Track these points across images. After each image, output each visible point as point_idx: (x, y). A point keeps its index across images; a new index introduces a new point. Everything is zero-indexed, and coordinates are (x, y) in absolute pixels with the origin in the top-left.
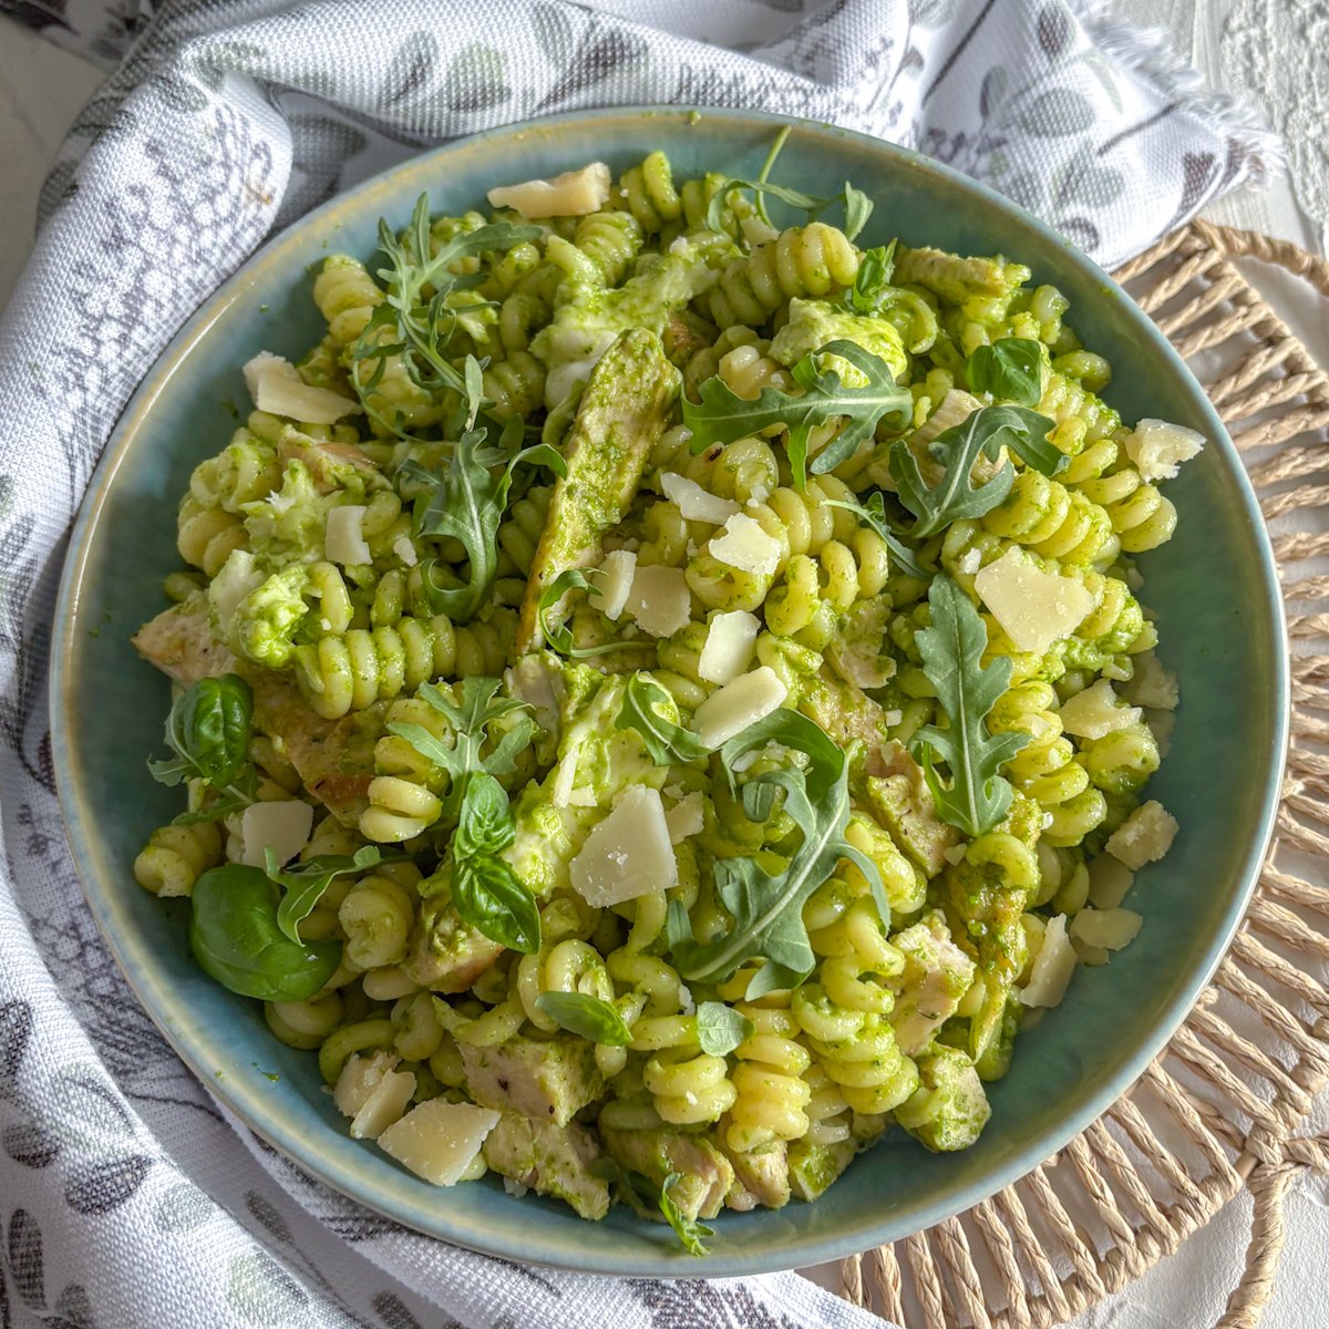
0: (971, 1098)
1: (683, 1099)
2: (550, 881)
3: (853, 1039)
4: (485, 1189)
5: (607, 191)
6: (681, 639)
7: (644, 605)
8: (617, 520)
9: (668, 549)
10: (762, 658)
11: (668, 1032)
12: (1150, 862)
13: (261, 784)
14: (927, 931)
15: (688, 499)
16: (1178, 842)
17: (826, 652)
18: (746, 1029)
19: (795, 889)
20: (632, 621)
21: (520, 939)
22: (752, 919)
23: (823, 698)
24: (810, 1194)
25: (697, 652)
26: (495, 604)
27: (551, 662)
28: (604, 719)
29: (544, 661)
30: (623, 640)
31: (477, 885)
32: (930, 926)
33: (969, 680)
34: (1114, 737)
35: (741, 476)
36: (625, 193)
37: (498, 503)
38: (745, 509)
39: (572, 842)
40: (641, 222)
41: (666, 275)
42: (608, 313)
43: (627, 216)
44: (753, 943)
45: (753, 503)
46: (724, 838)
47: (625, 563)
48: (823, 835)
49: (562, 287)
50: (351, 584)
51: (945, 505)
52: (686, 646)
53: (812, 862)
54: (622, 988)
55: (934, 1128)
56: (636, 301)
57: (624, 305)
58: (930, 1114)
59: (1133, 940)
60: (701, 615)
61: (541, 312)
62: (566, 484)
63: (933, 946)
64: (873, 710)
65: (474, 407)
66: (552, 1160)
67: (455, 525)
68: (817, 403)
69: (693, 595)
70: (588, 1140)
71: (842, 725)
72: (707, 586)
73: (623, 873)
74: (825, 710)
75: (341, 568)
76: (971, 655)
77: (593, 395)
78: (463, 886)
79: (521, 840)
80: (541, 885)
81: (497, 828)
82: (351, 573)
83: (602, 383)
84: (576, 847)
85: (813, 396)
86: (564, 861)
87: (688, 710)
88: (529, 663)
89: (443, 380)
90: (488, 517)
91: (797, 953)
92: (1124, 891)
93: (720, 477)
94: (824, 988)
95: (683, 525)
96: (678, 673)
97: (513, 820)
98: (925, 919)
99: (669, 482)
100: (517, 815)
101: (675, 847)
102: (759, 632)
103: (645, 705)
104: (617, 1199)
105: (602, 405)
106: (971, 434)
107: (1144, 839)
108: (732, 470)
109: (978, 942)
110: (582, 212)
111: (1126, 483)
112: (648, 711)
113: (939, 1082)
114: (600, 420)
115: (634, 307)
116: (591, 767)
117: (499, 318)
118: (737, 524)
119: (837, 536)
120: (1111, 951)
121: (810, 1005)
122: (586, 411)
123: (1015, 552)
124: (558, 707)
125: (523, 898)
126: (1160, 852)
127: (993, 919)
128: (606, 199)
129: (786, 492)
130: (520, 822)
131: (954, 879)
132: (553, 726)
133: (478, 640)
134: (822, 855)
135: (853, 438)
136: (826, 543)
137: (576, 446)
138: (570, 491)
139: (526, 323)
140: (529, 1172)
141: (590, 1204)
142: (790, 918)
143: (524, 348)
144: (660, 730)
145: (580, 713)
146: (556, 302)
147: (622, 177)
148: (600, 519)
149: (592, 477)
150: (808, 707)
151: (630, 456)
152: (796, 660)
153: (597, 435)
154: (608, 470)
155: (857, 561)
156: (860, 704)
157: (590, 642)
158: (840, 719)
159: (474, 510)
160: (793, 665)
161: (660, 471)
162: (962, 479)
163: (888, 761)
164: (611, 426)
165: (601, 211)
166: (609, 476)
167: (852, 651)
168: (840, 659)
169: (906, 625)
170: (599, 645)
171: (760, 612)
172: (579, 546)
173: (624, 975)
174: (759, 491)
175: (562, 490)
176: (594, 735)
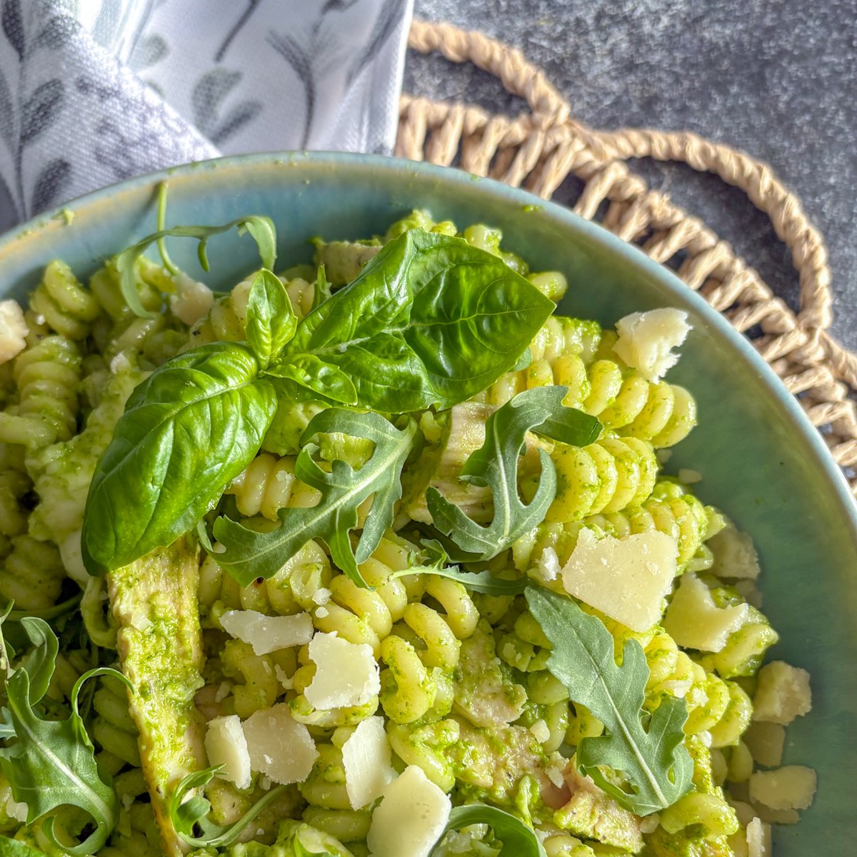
5: (23, 324)
6: (318, 772)
7: (269, 760)
8: (200, 683)
9: (263, 693)
10: (404, 756)
12: (798, 717)
16: (816, 686)
17: (456, 713)
20: (264, 776)
23: (473, 755)
25: (340, 783)
26: (127, 808)
30: (264, 793)
33: (613, 682)
34: (735, 638)
35: (296, 589)
36: (41, 320)
37: (82, 743)
38: (318, 626)
40: (71, 337)
43: (54, 340)
45: (322, 613)
47: (232, 731)
51: (507, 532)
52: (325, 782)
57: (96, 447)
59: (815, 795)
60: (324, 737)
61: (22, 482)
62: (136, 687)
67: (56, 795)
68: (339, 504)
69: (307, 726)
71: (503, 772)
72: (319, 718)
74: (481, 768)
76: (605, 659)
77: (117, 582)
85: (332, 496)
87: (358, 843)
90: (81, 767)
92: (781, 746)
93: (278, 598)
95: (265, 664)
96: (332, 810)
99: (227, 620)
102: (385, 727)
105: (130, 586)
106: (500, 456)
107: (790, 701)
108: (284, 586)
110: (10, 357)
111: (640, 394)
114: (136, 601)
118: (319, 648)
119: (412, 600)
120: (800, 811)
122: (118, 602)
123: (586, 536)
126: (806, 706)
128: (26, 332)
129: (344, 582)
131: (657, 845)
135: (384, 505)
136: (406, 610)
137: (126, 644)
138: (144, 692)
143: (24, 530)
146: (32, 475)
147: (31, 303)
148: (182, 694)
149: (157, 663)
150: (465, 774)
151: (181, 620)
152: (435, 742)
153: (140, 620)
154: (168, 646)
155: (441, 610)
156: (507, 741)
157: (233, 812)
158: (498, 767)
159: (65, 769)
160: (435, 748)
161: (216, 612)
162: (513, 504)
163: (559, 784)
164: (149, 601)
165: (27, 348)
166: (172, 651)
167: (477, 696)
168: (472, 712)
169: (518, 649)
170: (245, 811)
171: (380, 712)
172: (178, 733)
174: (321, 595)
175: (136, 697)
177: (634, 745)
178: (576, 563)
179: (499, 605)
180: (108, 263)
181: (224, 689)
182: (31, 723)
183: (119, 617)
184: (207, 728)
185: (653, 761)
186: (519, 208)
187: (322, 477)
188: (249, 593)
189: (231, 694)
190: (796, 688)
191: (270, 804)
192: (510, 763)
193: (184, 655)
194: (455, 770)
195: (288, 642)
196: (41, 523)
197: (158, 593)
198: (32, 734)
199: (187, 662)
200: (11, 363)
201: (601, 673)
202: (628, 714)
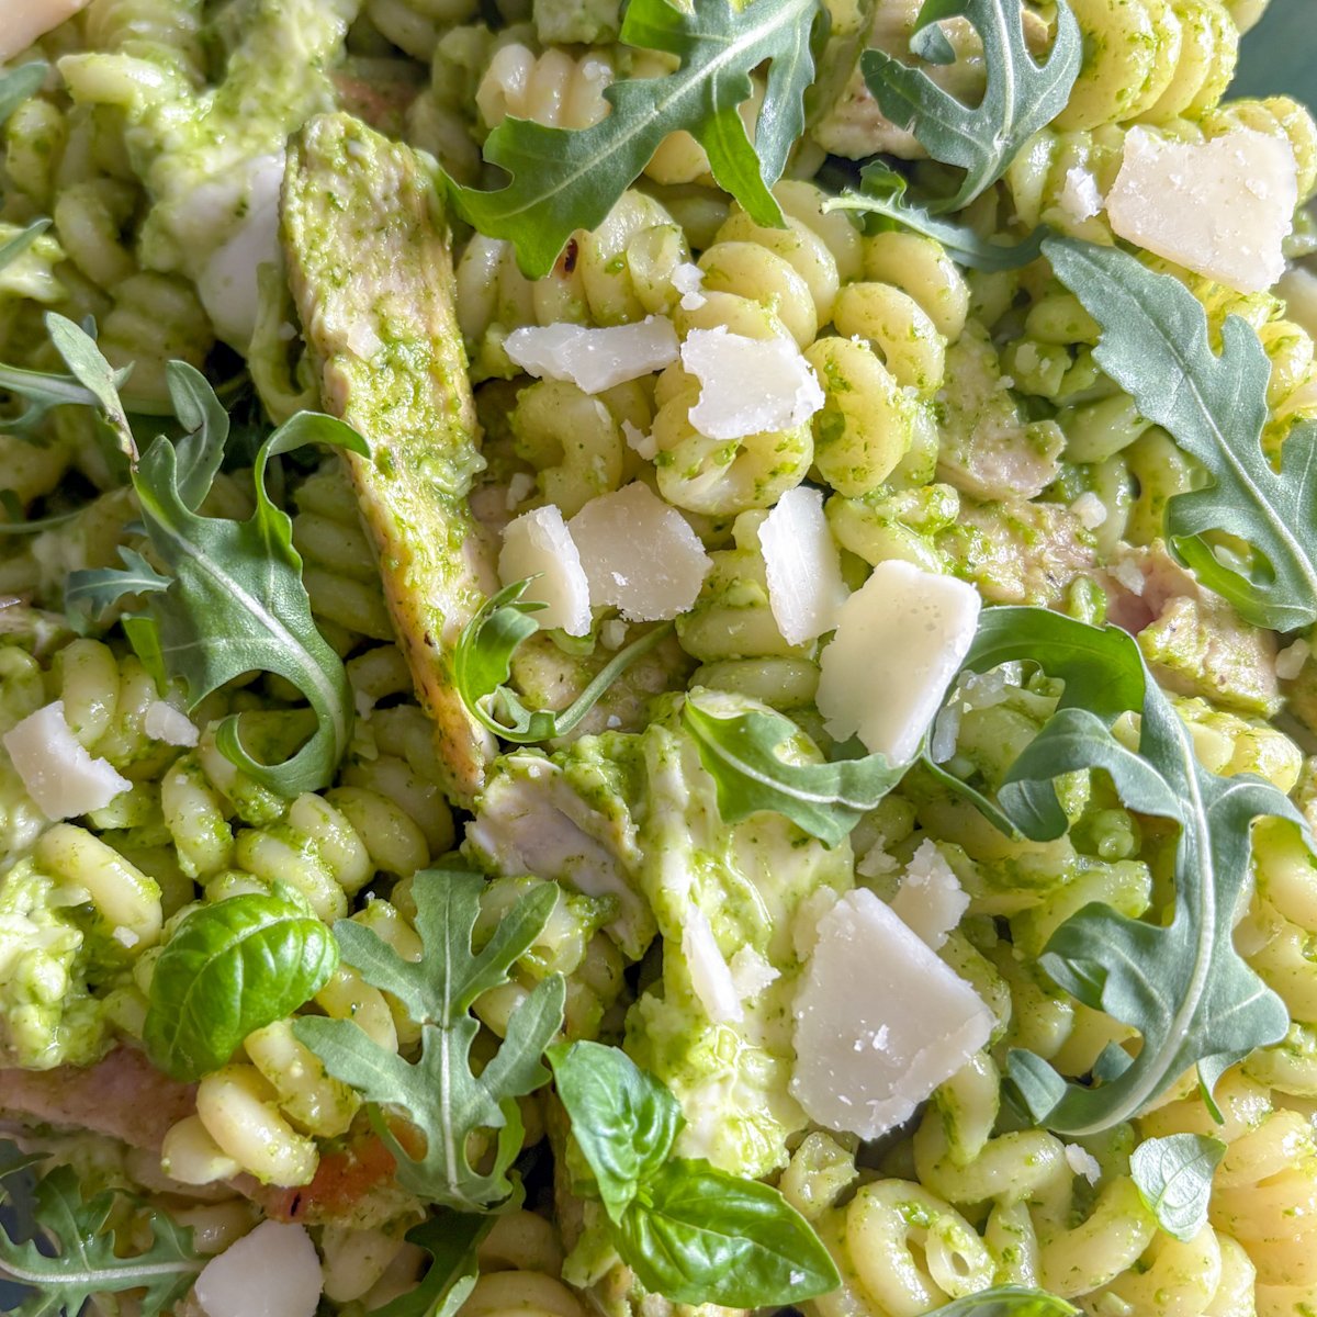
6: (714, 597)
7: (621, 580)
8: (480, 464)
9: (598, 463)
10: (865, 551)
20: (614, 614)
21: (797, 1278)
22: (1168, 1015)
23: (985, 548)
25: (760, 606)
27: (534, 773)
28: (696, 817)
29: (520, 776)
31: (671, 1231)
33: (1210, 385)
35: (638, 267)
37: (283, 559)
38: (688, 323)
39: (770, 1052)
41: (284, 18)
42: (231, 130)
45: (693, 300)
46: (1005, 889)
48: (1190, 797)
49: (131, 134)
50: (115, 838)
51: (1008, 122)
52: (731, 607)
53: (1208, 858)
56: (263, 85)
57: (247, 101)
60: (720, 534)
62: (370, 457)
64: (1059, 519)
65: (114, 406)
67: (238, 652)
68: (714, 65)
69: (685, 512)
71: (1040, 574)
72: (708, 488)
73: (898, 1061)
75: (82, 822)
76: (1194, 344)
77: (313, 278)
78: (647, 1249)
79: (692, 1106)
80: (771, 1156)
81: (645, 1122)
82: (108, 821)
83: (312, 246)
84: (784, 1055)
85: (699, 56)
86: (779, 1091)
87: (804, 710)
88: (496, 796)
89: (39, 401)
90: (281, 600)
91: (1259, 1014)
93: (607, 295)
95: (599, 406)
96: (746, 658)
97: (659, 1084)
99: (521, 347)
100: (660, 1073)
102: (824, 506)
105: (337, 284)
108: (617, 266)
112: (772, 770)
114: (349, 313)
115: (266, 97)
116: (726, 911)
117: (61, 244)
122: (319, 312)
124: (598, 842)
130: (675, 1084)
132: (614, 883)
133: (382, 797)
134: (1214, 835)
135: (787, 95)
136: (839, 298)
137: (342, 384)
138: (385, 466)
139: (109, 227)
142: (1226, 976)
144: (810, 789)
145: (647, 833)
148: (451, 479)
149: (400, 418)
151: (436, 342)
152: (921, 517)
153: (363, 341)
154: (417, 389)
156: (1038, 524)
157: (563, 689)
158: (1028, 567)
159: (253, 605)
160: (920, 528)
161: (493, 337)
162: (1018, 59)
163: (1137, 585)
164: (374, 311)
166: (426, 398)
167: (980, 446)
168: (973, 471)
171: (814, 478)
172: (453, 545)
173: (976, 1194)
174: (685, 276)
175: (368, 470)
176: (698, 858)
177: (1260, 495)
179: (999, 288)
181: (519, 484)
182: (183, 524)
183: (323, 339)
184: (499, 543)
187: (678, 22)
191: (625, 672)
192: (1049, 557)
193: (449, 406)
195: (637, 365)
196: (164, 231)
197: (389, 294)
198: (184, 543)
199: (452, 418)
201: (1189, 371)
202: (1240, 437)
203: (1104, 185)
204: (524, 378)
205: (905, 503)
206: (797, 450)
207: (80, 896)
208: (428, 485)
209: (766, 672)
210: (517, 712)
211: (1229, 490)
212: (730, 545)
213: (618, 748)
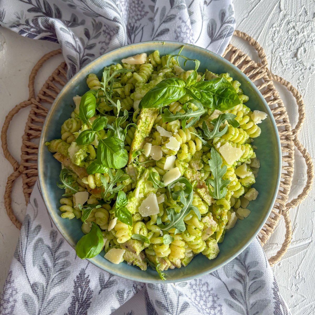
0: (216, 249)
1: (161, 253)
2: (135, 211)
3: (194, 241)
4: (124, 264)
5: (146, 59)
6: (160, 161)
7: (153, 154)
8: (148, 136)
9: (158, 142)
10: (177, 165)
11: (158, 241)
12: (253, 200)
13: (79, 188)
14: (208, 218)
15: (162, 131)
16: (258, 196)
17: (189, 163)
18: (173, 239)
19: (182, 216)
20: (151, 157)
21: (129, 223)
22: (173, 221)
23: (189, 172)
24: (185, 265)
25: (164, 164)
27: (134, 166)
28: (145, 179)
30: (149, 160)
31: (120, 212)
32: (209, 216)
33: (219, 170)
34: (247, 178)
35: (172, 128)
36: (150, 60)
37: (125, 135)
38: (173, 135)
39: (139, 203)
40: (153, 66)
42: (146, 89)
43: (150, 65)
44: (173, 226)
45: (175, 134)
46: (168, 203)
47: (150, 146)
48: (187, 204)
49: (137, 84)
50: (95, 149)
51: (214, 135)
52: (161, 163)
53: (185, 210)
54: (149, 231)
55: (209, 255)
58: (208, 252)
59: (248, 216)
60: (165, 155)
61: (133, 87)
63: (209, 220)
64: (198, 174)
65: (119, 111)
66: (136, 259)
68: (187, 115)
69: (163, 152)
70: (143, 254)
71: (192, 178)
72: (165, 151)
73: (149, 211)
74: (189, 175)
75: (94, 146)
76: (219, 165)
77: (143, 111)
78: (117, 212)
79: (129, 203)
80: (133, 212)
81: (124, 201)
82: (96, 147)
84: (140, 204)
85: (187, 114)
86: (137, 207)
87: (161, 176)
88: (130, 166)
89: (113, 105)
91: (183, 228)
92: (247, 205)
93: (168, 128)
94: (188, 231)
95: (161, 137)
96: (160, 168)
97: (127, 199)
98: (208, 215)
99: (158, 127)
100: (128, 198)
101: (159, 205)
102: (176, 159)
103: (154, 177)
104: (148, 265)
105: (145, 113)
106: (219, 121)
107: (252, 196)
108: (171, 126)
109: (218, 219)
111: (251, 125)
112: (154, 178)
113: (210, 246)
114: (144, 116)
116: (143, 189)
117: (124, 89)
118: (172, 139)
119: (191, 139)
120: (244, 218)
121: (185, 235)
123: (227, 144)
124: (136, 176)
125: (129, 215)
126: (255, 199)
127: (221, 215)
128: (146, 61)
129: (181, 131)
130: (129, 200)
131: (214, 206)
132: (135, 180)
134: (188, 209)
135: (195, 120)
136: (189, 141)
137: (140, 122)
138: (138, 132)
139: (130, 90)
140: (132, 261)
141: (143, 268)
142: (181, 221)
143: (129, 96)
144: (156, 182)
145: (140, 177)
146: (136, 86)
147: (149, 56)
148: (144, 136)
149: (143, 128)
150: (186, 174)
151: (150, 123)
152: (183, 165)
153: (144, 119)
154: (146, 126)
155: (196, 144)
156: (196, 173)
157: (143, 161)
158: (192, 176)
160: (183, 166)
161: (156, 125)
162: (217, 130)
163: (201, 185)
164: (146, 117)
165: (144, 64)
166: (146, 127)
167: (194, 162)
168: (192, 164)
169: (206, 157)
170: (145, 161)
171: (176, 156)
172: (140, 142)
173: (149, 229)
174: (176, 131)
175: (137, 131)
176: (143, 182)
177: (217, 183)
178: (223, 147)
179: (206, 149)
180: (167, 55)
181: (151, 139)
182: (118, 127)
183: (140, 117)
184: (145, 144)
185: (219, 188)
186: (246, 81)
187: (187, 110)
188: (164, 124)
189: (152, 141)
190: (254, 194)
191: (149, 162)
192: (195, 177)
193: (148, 129)
194: (184, 173)
195: (167, 136)
197: (149, 116)
199: (148, 131)
200: (140, 65)
201: (217, 168)
202: (219, 177)
203: (221, 146)
204: (156, 130)
205: (182, 163)
206: (175, 152)
207: (89, 152)
208: (142, 135)
209: (161, 170)
210: (137, 160)
211: (215, 181)
212: (165, 157)
213: (143, 169)
